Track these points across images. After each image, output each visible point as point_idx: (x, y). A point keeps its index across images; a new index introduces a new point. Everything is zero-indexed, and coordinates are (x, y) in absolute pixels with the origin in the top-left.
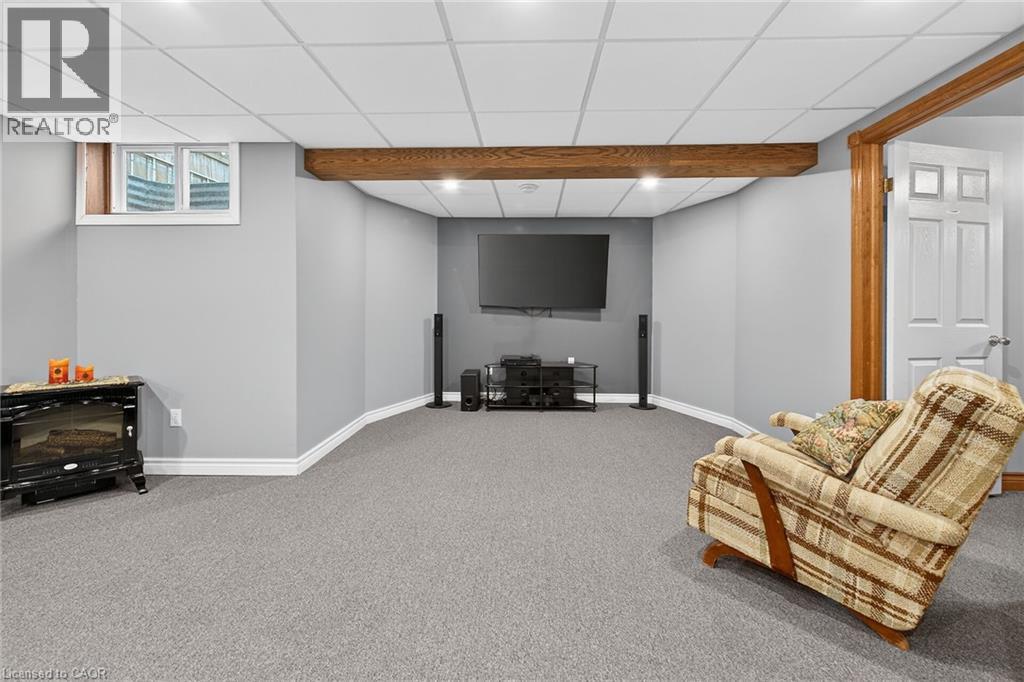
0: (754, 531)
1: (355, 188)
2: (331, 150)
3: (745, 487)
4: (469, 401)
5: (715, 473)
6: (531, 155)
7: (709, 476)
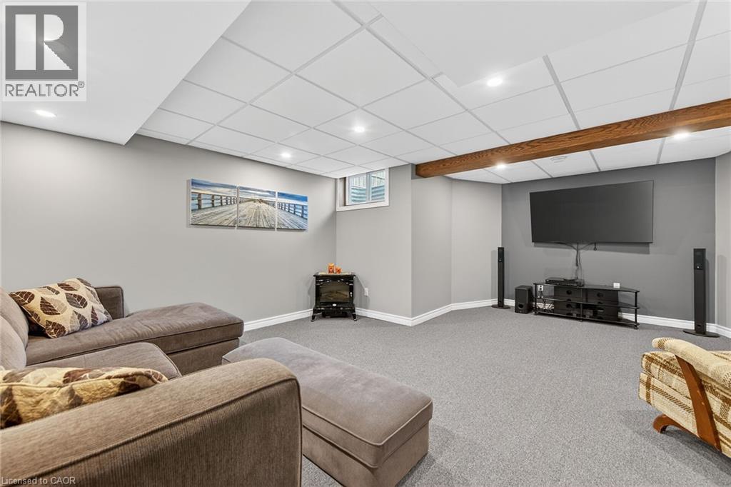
0: (687, 408)
1: (449, 178)
2: (428, 163)
3: (680, 375)
4: (521, 306)
5: (657, 363)
6: (546, 143)
7: (652, 364)
